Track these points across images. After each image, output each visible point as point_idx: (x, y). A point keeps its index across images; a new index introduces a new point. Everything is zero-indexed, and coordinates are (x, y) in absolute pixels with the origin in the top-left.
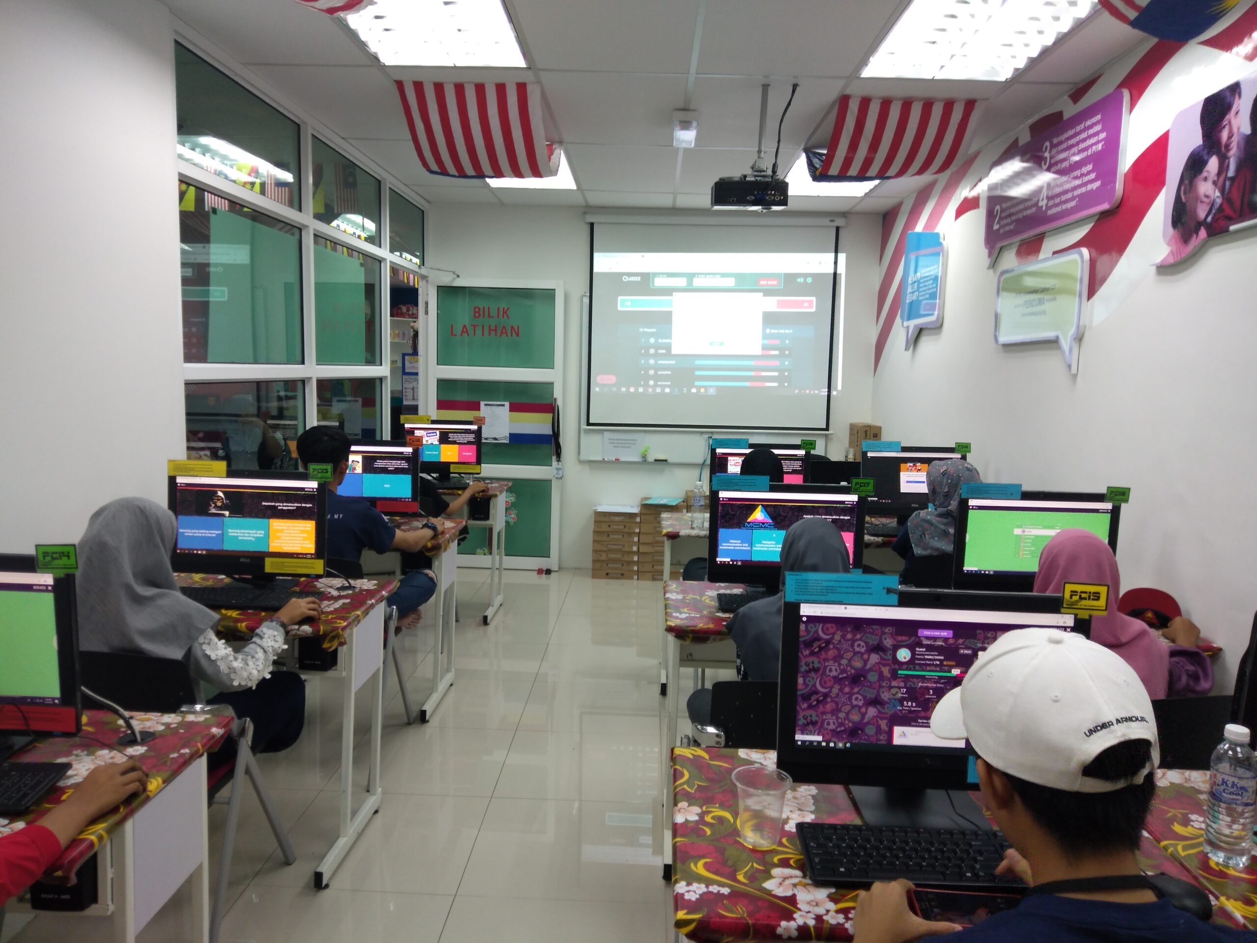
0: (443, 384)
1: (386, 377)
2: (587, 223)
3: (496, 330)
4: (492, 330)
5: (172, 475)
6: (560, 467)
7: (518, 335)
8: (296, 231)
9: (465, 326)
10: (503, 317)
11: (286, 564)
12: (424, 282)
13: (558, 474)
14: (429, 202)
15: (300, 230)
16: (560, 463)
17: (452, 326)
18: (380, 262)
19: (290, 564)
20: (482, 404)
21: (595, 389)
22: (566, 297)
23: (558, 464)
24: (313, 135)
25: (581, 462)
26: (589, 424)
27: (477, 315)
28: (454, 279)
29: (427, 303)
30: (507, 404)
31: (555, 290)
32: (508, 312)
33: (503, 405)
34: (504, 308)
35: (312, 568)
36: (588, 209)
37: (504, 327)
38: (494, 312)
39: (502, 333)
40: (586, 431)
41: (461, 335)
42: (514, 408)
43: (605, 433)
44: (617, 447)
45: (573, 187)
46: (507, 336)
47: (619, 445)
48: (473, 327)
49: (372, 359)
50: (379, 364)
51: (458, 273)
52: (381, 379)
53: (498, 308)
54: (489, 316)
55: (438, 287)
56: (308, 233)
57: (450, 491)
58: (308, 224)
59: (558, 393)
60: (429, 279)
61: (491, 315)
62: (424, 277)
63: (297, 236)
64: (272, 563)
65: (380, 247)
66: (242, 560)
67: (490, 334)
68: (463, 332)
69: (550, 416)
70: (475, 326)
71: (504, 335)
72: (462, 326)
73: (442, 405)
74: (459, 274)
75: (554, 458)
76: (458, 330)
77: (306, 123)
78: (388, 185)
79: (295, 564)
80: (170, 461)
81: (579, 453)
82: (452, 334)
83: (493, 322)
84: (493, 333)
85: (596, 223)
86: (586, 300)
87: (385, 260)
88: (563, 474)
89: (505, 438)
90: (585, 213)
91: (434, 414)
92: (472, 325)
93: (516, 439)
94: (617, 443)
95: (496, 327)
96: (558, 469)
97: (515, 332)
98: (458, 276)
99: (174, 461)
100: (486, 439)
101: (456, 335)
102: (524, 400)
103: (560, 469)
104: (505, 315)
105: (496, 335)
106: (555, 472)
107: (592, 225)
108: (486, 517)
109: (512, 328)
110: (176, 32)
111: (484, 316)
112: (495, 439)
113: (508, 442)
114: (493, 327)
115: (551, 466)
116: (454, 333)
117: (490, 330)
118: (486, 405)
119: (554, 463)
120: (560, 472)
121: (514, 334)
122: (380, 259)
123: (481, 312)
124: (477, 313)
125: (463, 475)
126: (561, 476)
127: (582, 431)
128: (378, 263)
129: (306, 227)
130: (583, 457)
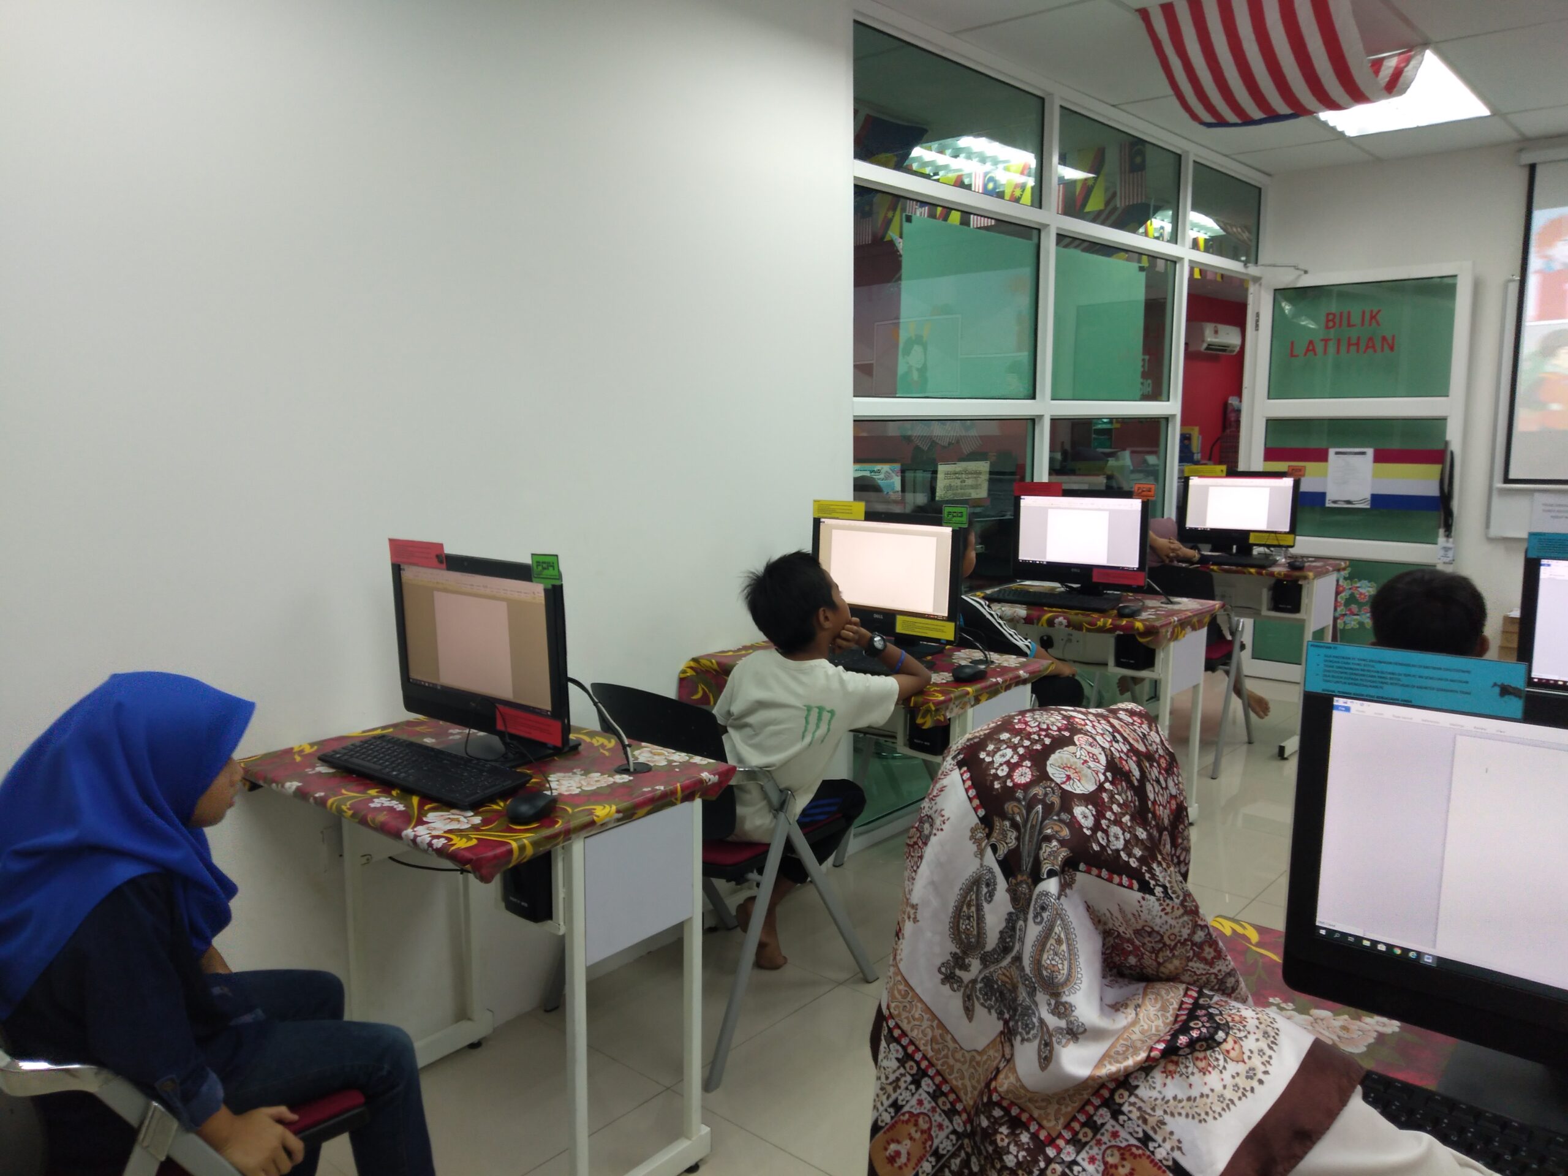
0: (1275, 425)
1: (1174, 416)
2: (1525, 166)
3: (1358, 344)
4: (1353, 344)
5: (816, 517)
6: (1450, 545)
7: (1392, 348)
8: (1035, 232)
9: (1311, 342)
10: (1370, 324)
11: (917, 624)
12: (1257, 285)
13: (1445, 556)
14: (1269, 175)
15: (1039, 230)
16: (1451, 540)
17: (1292, 343)
18: (1175, 263)
19: (921, 625)
20: (1332, 452)
21: (1520, 426)
22: (1477, 287)
23: (1447, 541)
24: (1061, 107)
25: (1491, 540)
26: (1507, 480)
27: (1331, 324)
28: (1300, 276)
29: (1258, 315)
30: (1370, 452)
31: (1455, 276)
32: (1379, 317)
33: (1363, 453)
34: (1372, 311)
35: (943, 631)
36: (1526, 142)
37: (1371, 339)
38: (1356, 318)
39: (1367, 347)
40: (1502, 492)
41: (1305, 354)
42: (1381, 457)
43: (1537, 495)
44: (1557, 517)
45: (1484, 111)
46: (1375, 351)
47: (1560, 515)
48: (1323, 343)
49: (1157, 393)
50: (1166, 399)
51: (1302, 266)
52: (1167, 419)
53: (1364, 313)
54: (1349, 325)
55: (1275, 290)
56: (1048, 233)
57: (1240, 568)
58: (1047, 223)
59: (1454, 436)
60: (1263, 281)
61: (1352, 322)
62: (1257, 280)
63: (1035, 240)
64: (904, 622)
65: (1176, 243)
66: (876, 616)
67: (1348, 351)
68: (1308, 350)
69: (1434, 470)
70: (1326, 341)
71: (1370, 351)
72: (1307, 343)
73: (1270, 454)
74: (1306, 269)
75: (1441, 531)
76: (1300, 349)
77: (1051, 94)
78: (1192, 158)
79: (927, 626)
80: (815, 501)
81: (1487, 525)
82: (1292, 355)
83: (1354, 333)
84: (1353, 348)
85: (1540, 163)
86: (1514, 288)
87: (1181, 259)
88: (1454, 556)
89: (1363, 500)
90: (1521, 150)
91: (1258, 465)
92: (1322, 340)
93: (1378, 500)
94: (1558, 511)
95: (1359, 339)
96: (1446, 549)
97: (1388, 343)
98: (1306, 272)
99: (818, 501)
100: (1335, 502)
101: (1296, 356)
102: (1396, 445)
103: (1450, 549)
104: (1373, 321)
105: (1358, 351)
106: (1442, 553)
107: (1532, 168)
108: (1296, 609)
109: (1384, 338)
110: (857, 12)
111: (1340, 325)
112: (1349, 502)
113: (1368, 507)
114: (1354, 341)
115: (1436, 544)
116: (1295, 353)
117: (1349, 344)
118: (1337, 453)
119: (1441, 540)
120: (1450, 554)
121: (1386, 347)
122: (1174, 259)
123: (1337, 320)
124: (1331, 321)
125: (1272, 549)
126: (1451, 559)
127: (1495, 493)
128: (1173, 264)
129: (1047, 226)
130: (1494, 532)
